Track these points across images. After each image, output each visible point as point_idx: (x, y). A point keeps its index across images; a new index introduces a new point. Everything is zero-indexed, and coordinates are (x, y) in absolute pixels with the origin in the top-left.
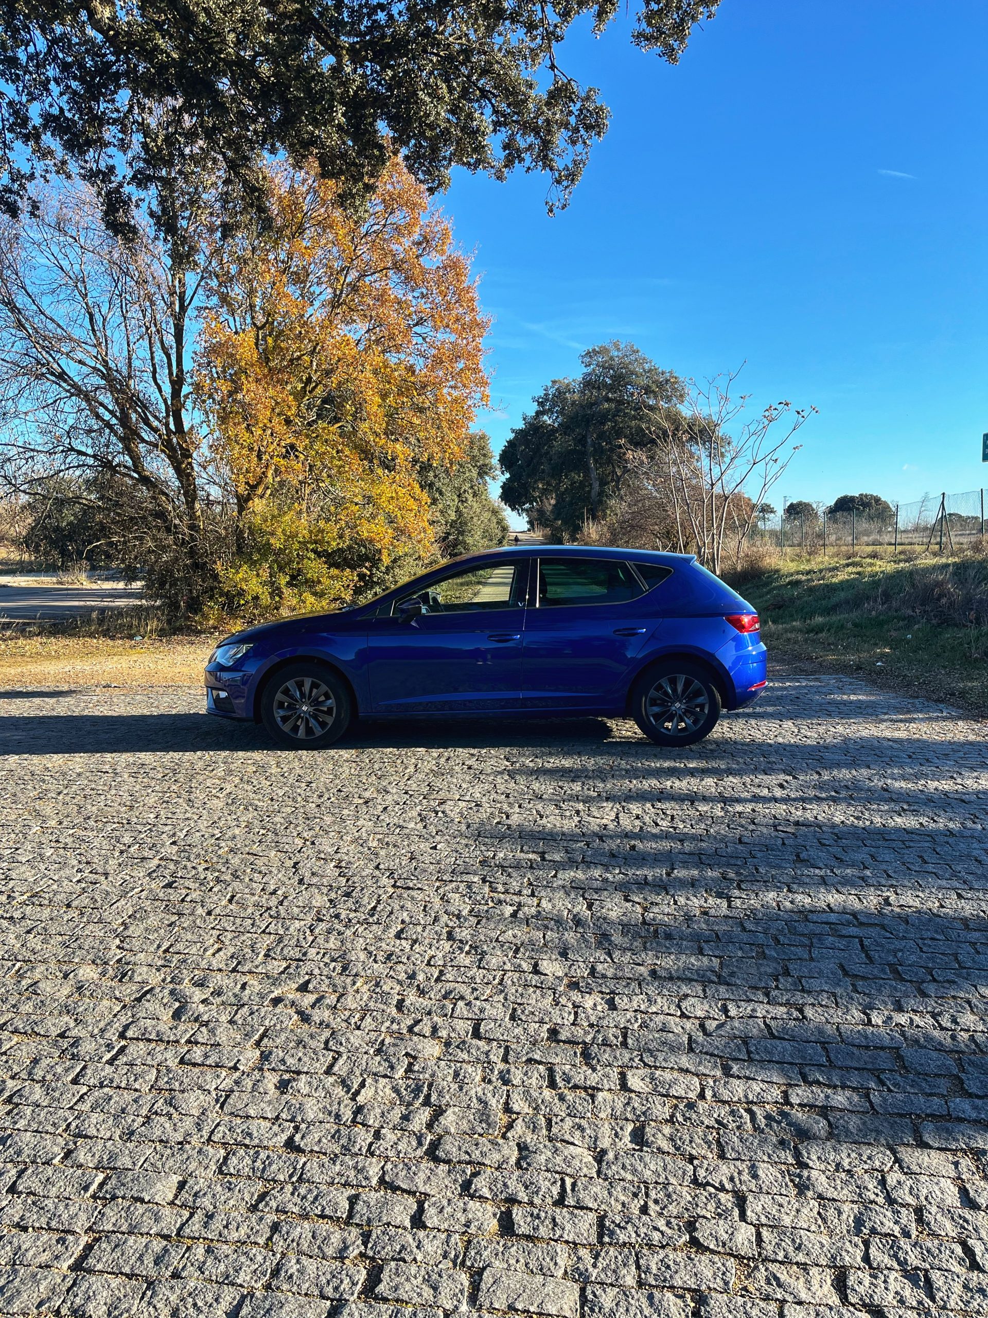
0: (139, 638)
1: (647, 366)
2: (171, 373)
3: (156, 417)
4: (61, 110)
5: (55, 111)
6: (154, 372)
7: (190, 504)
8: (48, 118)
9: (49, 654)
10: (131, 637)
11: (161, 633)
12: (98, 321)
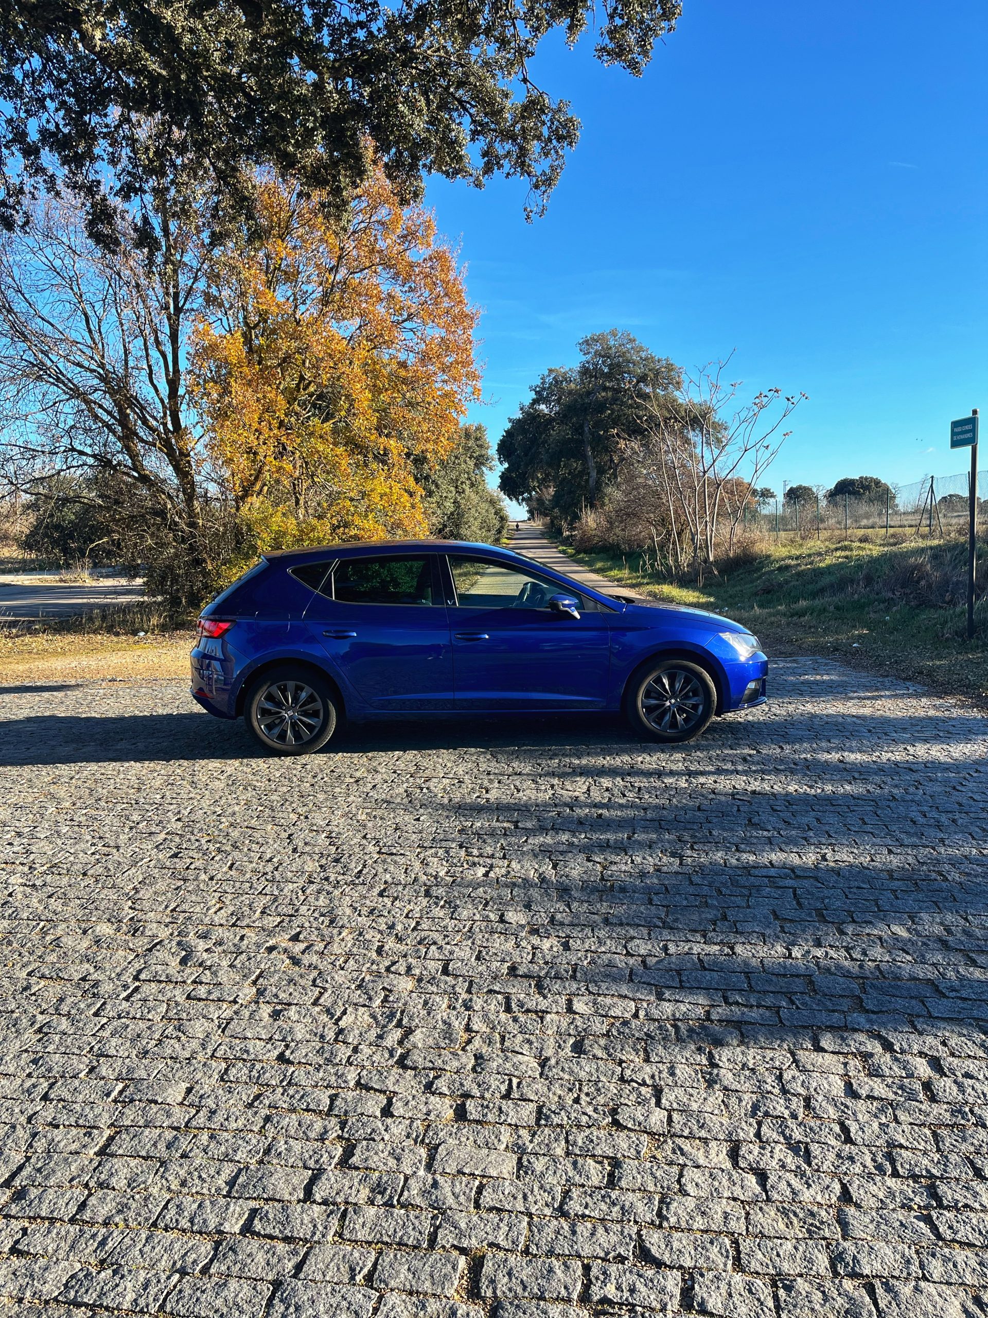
0: (142, 634)
1: (643, 355)
2: (167, 375)
3: (154, 418)
4: (57, 125)
5: (52, 127)
6: (150, 373)
7: (189, 501)
8: (43, 132)
9: (55, 650)
10: (135, 633)
11: (163, 628)
12: (94, 321)
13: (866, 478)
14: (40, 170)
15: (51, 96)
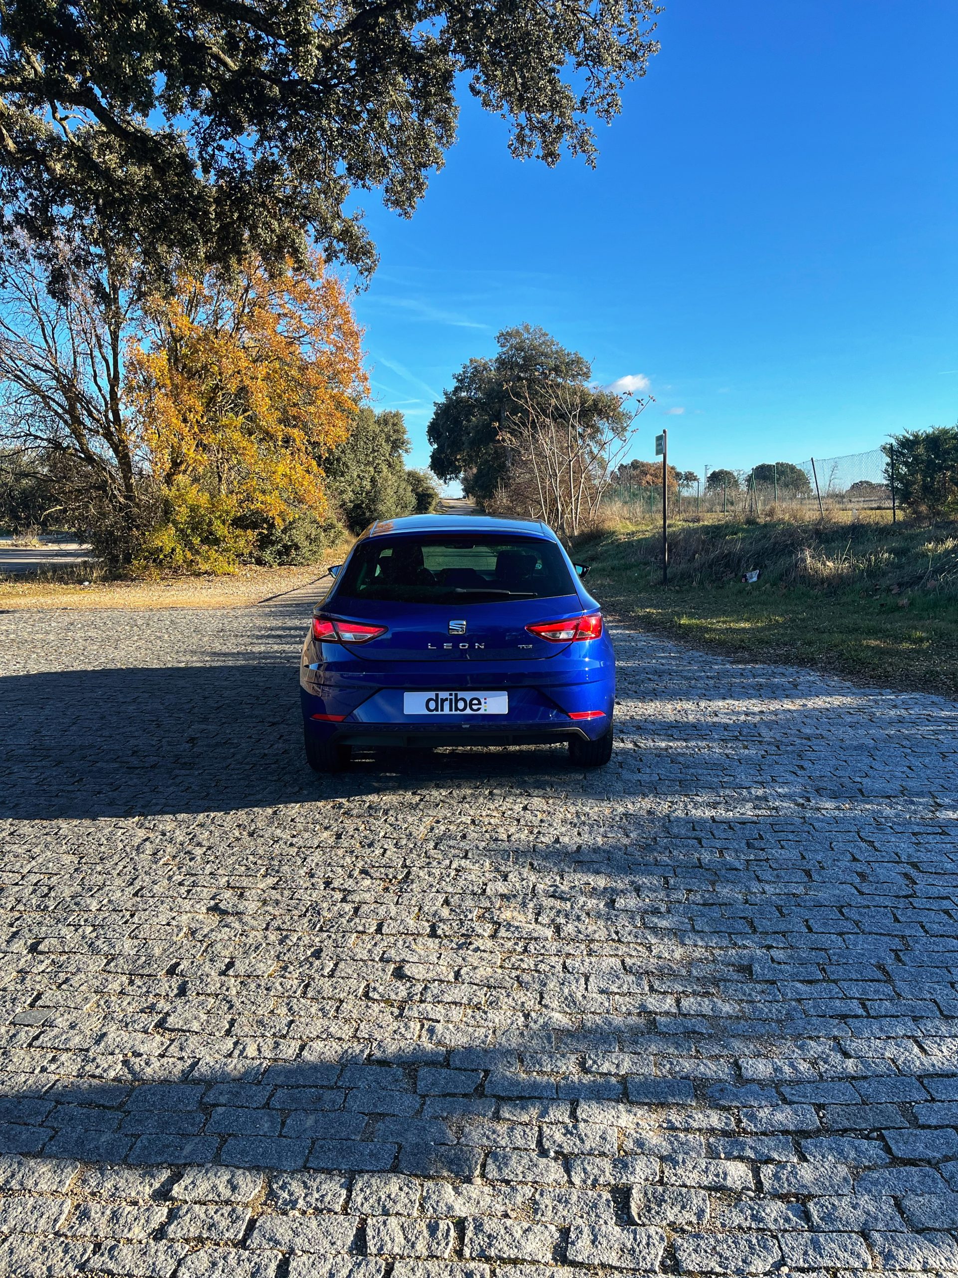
0: (87, 583)
1: (554, 348)
2: (109, 375)
3: (98, 410)
4: (27, 209)
5: (23, 212)
6: (95, 376)
7: (127, 478)
8: (17, 215)
9: (18, 593)
10: (81, 582)
11: (104, 579)
12: (48, 330)
13: (782, 465)
14: (14, 244)
15: (23, 190)
